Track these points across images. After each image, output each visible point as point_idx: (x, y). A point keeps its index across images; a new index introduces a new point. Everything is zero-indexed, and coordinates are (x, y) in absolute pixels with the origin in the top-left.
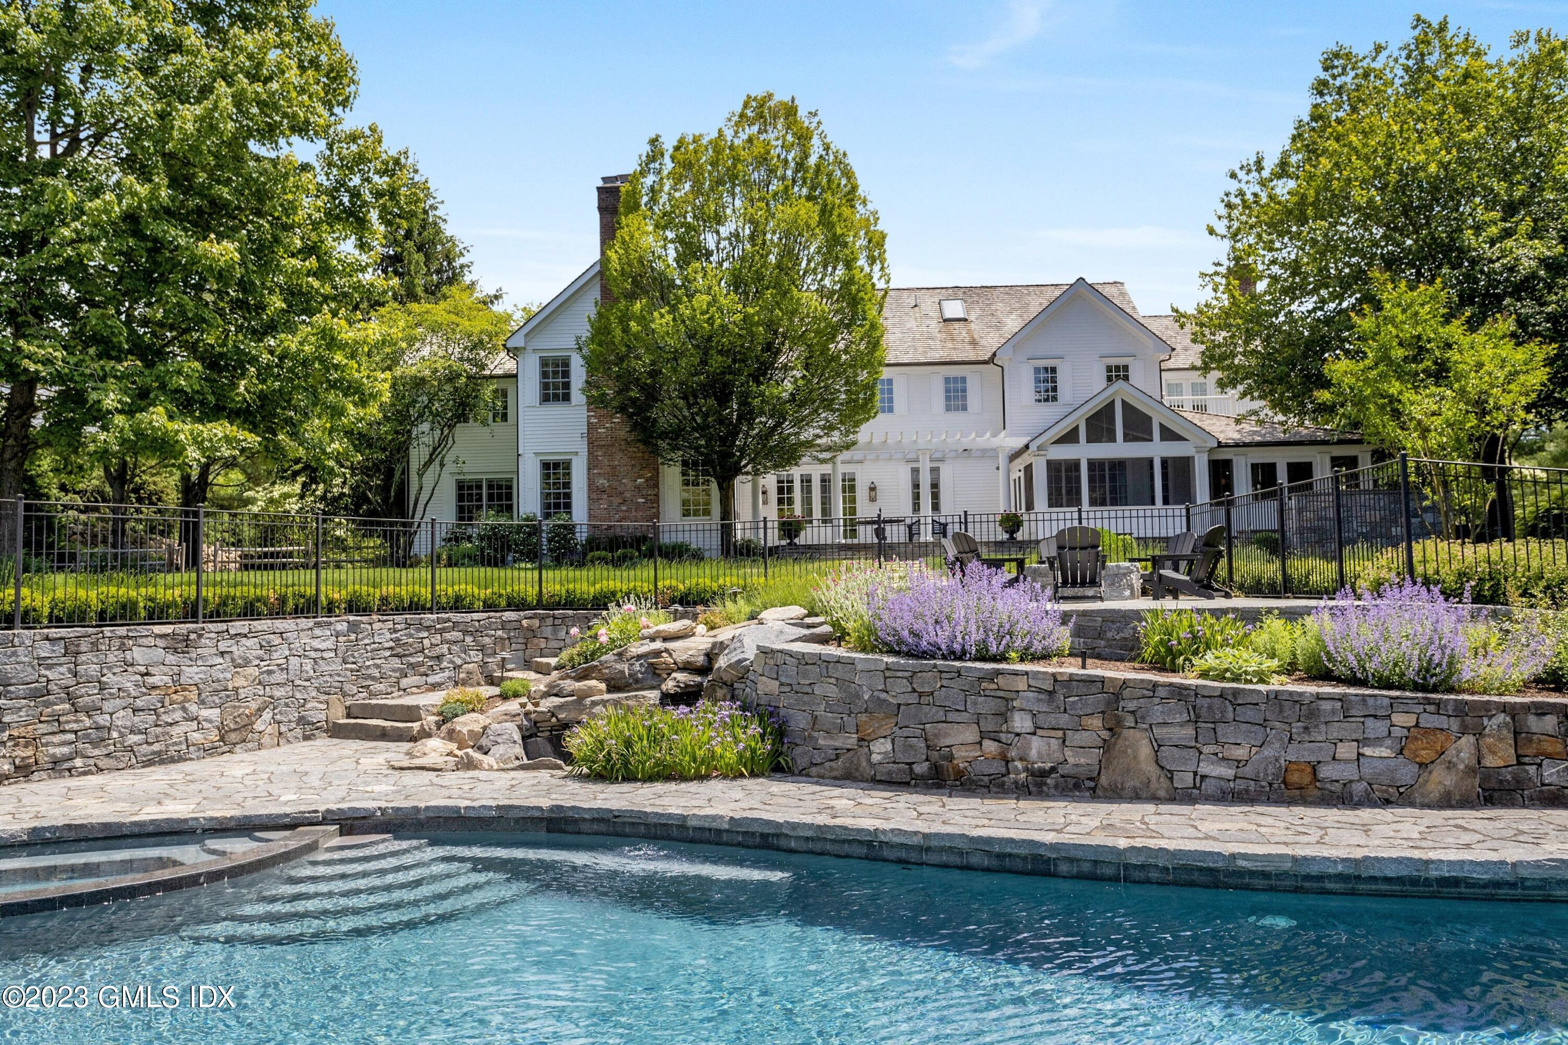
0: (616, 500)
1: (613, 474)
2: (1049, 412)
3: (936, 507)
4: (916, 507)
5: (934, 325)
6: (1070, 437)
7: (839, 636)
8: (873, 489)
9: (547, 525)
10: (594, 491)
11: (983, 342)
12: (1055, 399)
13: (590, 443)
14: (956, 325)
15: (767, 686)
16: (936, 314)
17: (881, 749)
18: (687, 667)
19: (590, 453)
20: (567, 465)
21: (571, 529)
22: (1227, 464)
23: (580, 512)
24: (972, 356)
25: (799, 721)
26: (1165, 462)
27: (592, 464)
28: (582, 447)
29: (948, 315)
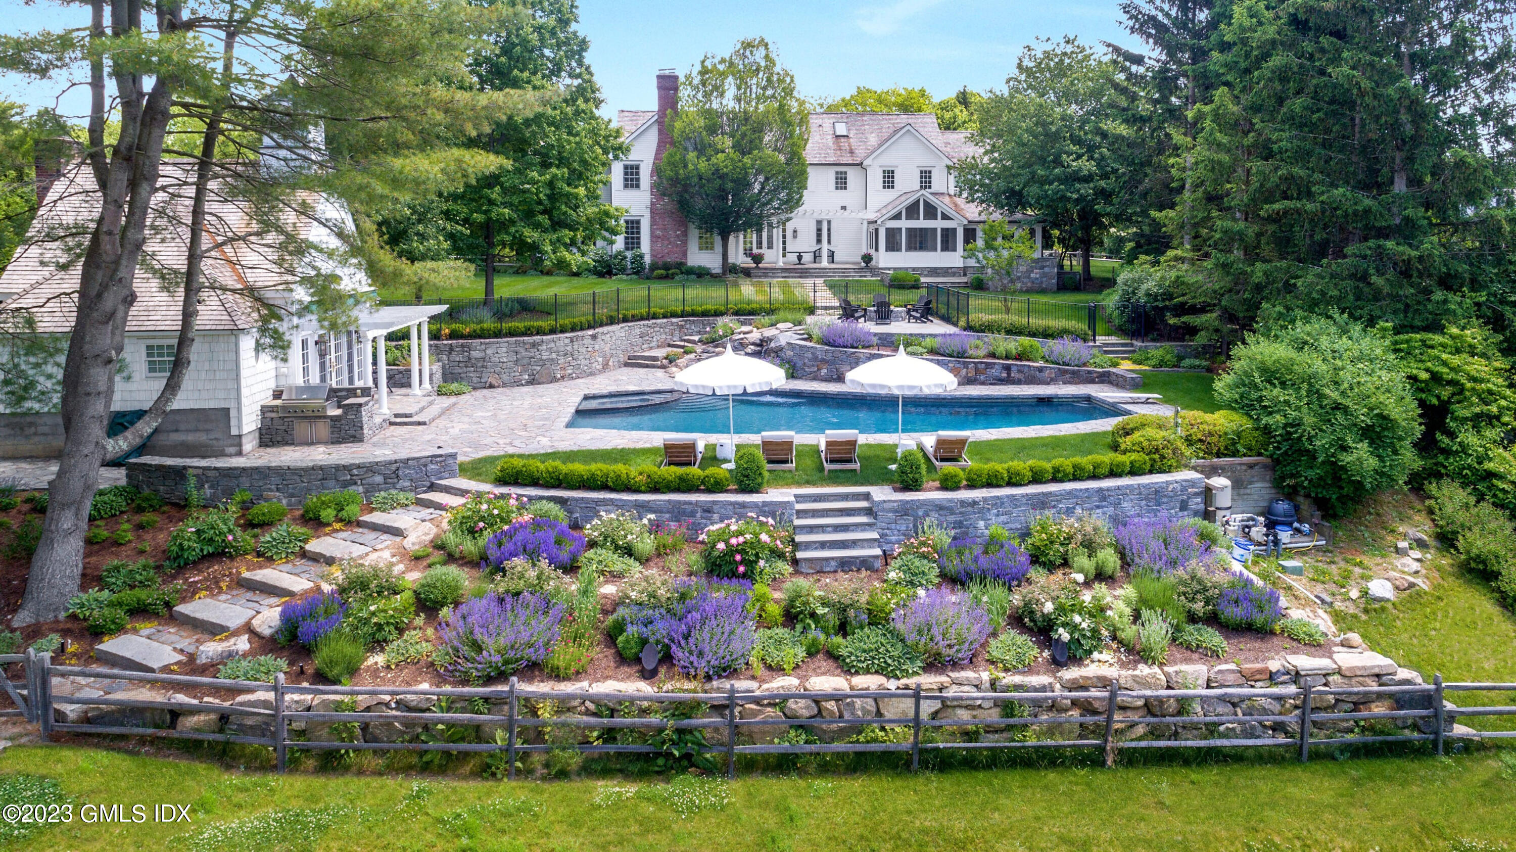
0: (666, 242)
1: (664, 229)
2: (890, 195)
3: (829, 242)
4: (819, 241)
5: (830, 140)
6: (897, 217)
7: (810, 338)
8: (795, 232)
9: (629, 254)
10: (654, 238)
11: (857, 152)
12: (893, 187)
13: (652, 212)
14: (843, 140)
15: (789, 353)
16: (831, 132)
17: (824, 372)
18: (753, 344)
19: (652, 217)
20: (638, 222)
21: (641, 256)
22: (974, 231)
23: (645, 246)
24: (850, 162)
25: (799, 364)
26: (942, 229)
27: (653, 222)
28: (647, 214)
29: (838, 133)
